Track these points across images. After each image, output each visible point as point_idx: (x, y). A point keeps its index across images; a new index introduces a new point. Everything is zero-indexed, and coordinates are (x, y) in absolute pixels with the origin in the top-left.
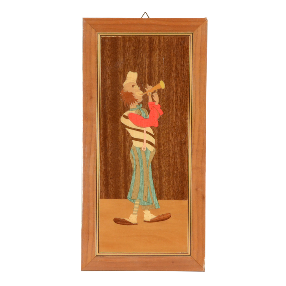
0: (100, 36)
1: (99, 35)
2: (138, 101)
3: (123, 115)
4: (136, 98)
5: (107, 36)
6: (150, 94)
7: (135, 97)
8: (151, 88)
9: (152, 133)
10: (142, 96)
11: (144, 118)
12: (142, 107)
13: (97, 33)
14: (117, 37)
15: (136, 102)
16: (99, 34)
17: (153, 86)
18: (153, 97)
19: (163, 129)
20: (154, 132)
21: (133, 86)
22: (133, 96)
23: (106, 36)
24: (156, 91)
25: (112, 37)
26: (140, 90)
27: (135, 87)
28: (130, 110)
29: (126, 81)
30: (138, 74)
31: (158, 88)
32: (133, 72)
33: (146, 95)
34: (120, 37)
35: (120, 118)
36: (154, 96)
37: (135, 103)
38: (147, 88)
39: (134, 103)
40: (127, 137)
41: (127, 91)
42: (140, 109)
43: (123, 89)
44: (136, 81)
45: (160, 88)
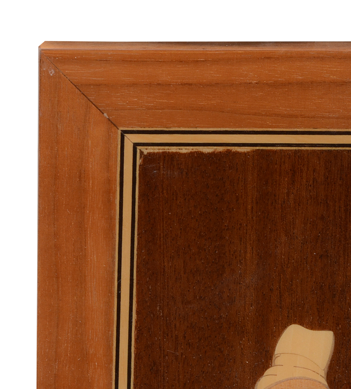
0: (135, 145)
1: (130, 140)
5: (174, 149)
13: (119, 132)
14: (229, 151)
16: (127, 136)
23: (166, 149)
25: (201, 155)
29: (268, 372)
30: (336, 335)
32: (312, 326)
34: (245, 154)
44: (323, 373)
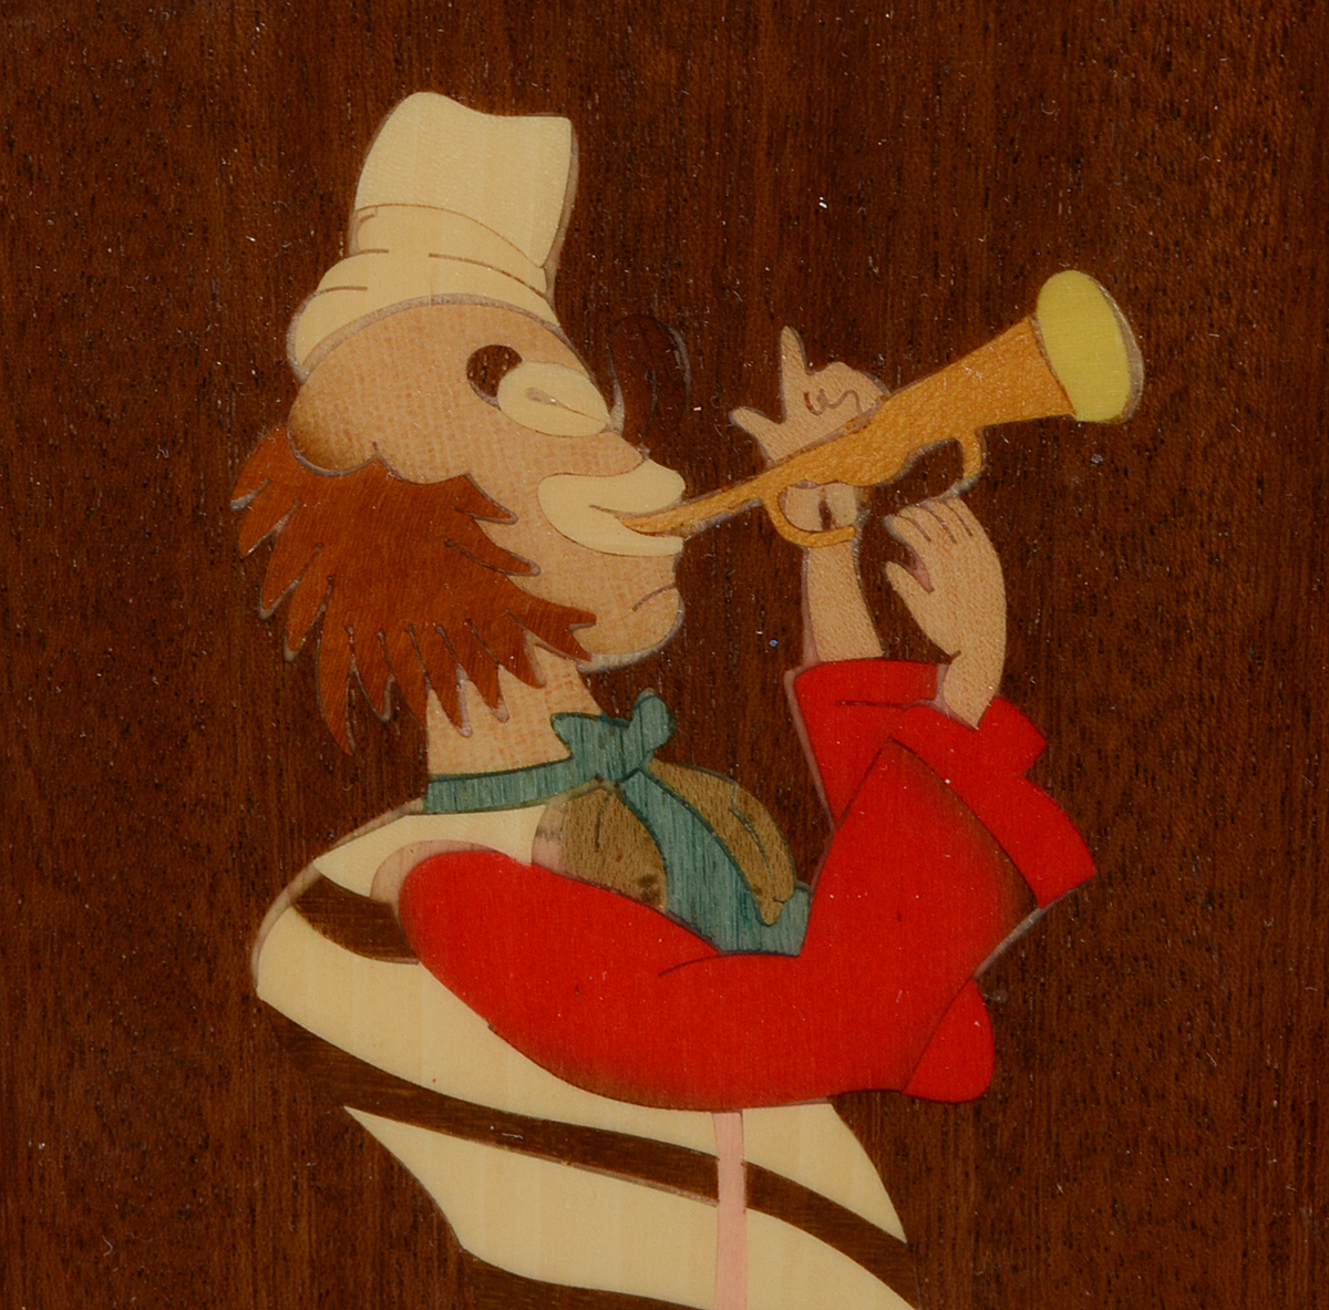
2: (583, 636)
3: (300, 883)
4: (555, 584)
6: (826, 516)
7: (525, 567)
8: (848, 410)
9: (863, 1192)
10: (675, 545)
11: (707, 941)
12: (665, 753)
15: (546, 660)
17: (895, 376)
18: (896, 574)
19: (1087, 1151)
20: (899, 1188)
21: (489, 367)
22: (485, 541)
24: (957, 472)
26: (631, 453)
27: (535, 396)
28: (434, 790)
31: (1000, 417)
33: (754, 529)
35: (244, 933)
36: (907, 559)
37: (525, 672)
38: (774, 411)
39: (505, 677)
40: (381, 1266)
41: (361, 454)
42: (635, 788)
43: (283, 413)
45: (1030, 411)
